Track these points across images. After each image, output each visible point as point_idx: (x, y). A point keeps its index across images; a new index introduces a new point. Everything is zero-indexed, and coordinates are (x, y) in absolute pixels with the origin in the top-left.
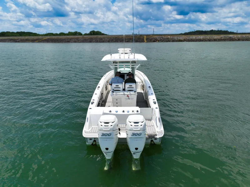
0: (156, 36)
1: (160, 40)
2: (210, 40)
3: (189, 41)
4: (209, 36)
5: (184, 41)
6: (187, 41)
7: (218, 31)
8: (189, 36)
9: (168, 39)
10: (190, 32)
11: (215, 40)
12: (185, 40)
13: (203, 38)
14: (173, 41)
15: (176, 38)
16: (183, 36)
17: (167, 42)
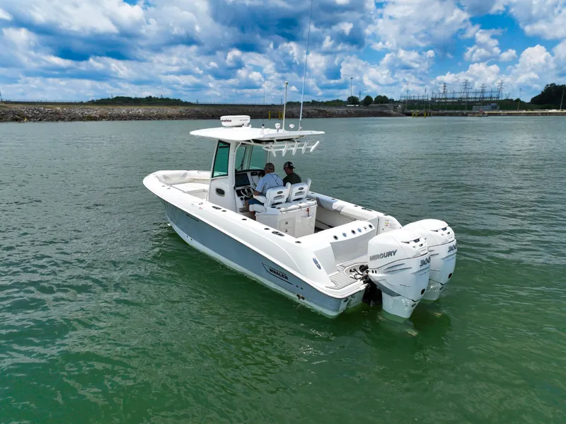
0: (18, 107)
1: (33, 117)
2: (159, 117)
3: (113, 120)
4: (154, 107)
5: (101, 118)
6: (109, 120)
7: (162, 99)
8: (111, 108)
9: (58, 114)
10: (102, 99)
11: (170, 117)
12: (105, 118)
13: (144, 113)
14: (73, 119)
15: (78, 111)
16: (97, 107)
17: (57, 120)
